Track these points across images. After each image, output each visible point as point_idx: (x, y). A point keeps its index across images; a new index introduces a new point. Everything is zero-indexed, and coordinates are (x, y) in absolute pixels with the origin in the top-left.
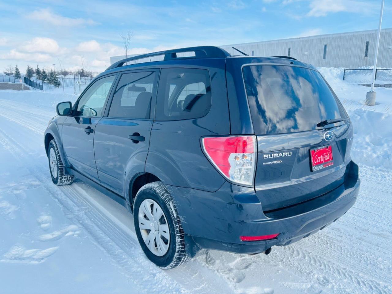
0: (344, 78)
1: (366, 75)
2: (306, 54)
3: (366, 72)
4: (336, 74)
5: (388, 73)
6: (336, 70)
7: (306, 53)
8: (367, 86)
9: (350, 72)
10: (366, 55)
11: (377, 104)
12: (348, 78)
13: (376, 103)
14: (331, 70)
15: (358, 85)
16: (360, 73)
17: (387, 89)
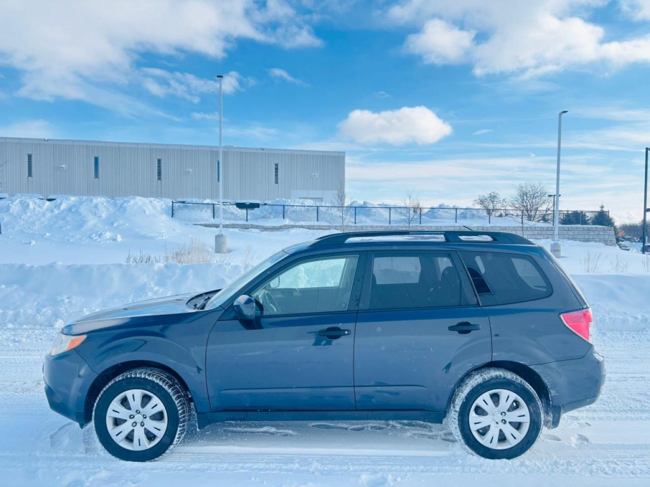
0: (173, 214)
1: (201, 210)
2: (63, 168)
3: (201, 207)
4: (161, 208)
5: (228, 209)
6: (158, 202)
7: (63, 166)
8: (204, 226)
9: (179, 206)
10: (159, 179)
11: (229, 251)
12: (178, 213)
13: (228, 249)
14: (151, 202)
15: (194, 224)
16: (193, 208)
17: (231, 230)
